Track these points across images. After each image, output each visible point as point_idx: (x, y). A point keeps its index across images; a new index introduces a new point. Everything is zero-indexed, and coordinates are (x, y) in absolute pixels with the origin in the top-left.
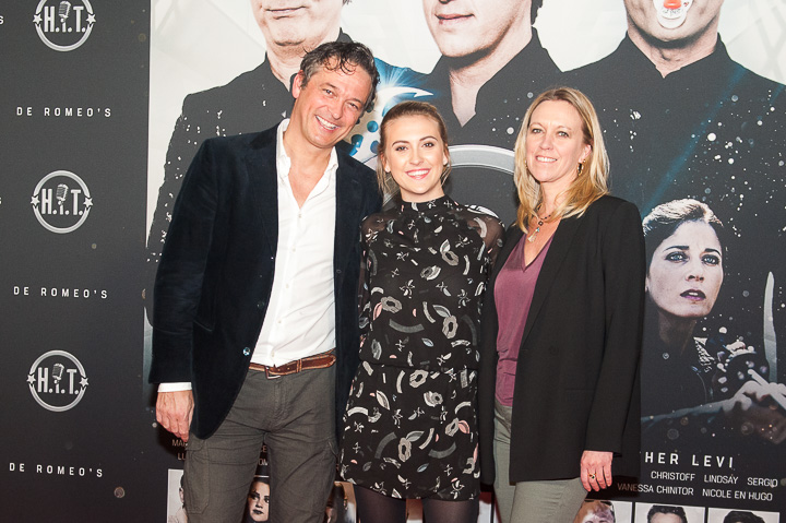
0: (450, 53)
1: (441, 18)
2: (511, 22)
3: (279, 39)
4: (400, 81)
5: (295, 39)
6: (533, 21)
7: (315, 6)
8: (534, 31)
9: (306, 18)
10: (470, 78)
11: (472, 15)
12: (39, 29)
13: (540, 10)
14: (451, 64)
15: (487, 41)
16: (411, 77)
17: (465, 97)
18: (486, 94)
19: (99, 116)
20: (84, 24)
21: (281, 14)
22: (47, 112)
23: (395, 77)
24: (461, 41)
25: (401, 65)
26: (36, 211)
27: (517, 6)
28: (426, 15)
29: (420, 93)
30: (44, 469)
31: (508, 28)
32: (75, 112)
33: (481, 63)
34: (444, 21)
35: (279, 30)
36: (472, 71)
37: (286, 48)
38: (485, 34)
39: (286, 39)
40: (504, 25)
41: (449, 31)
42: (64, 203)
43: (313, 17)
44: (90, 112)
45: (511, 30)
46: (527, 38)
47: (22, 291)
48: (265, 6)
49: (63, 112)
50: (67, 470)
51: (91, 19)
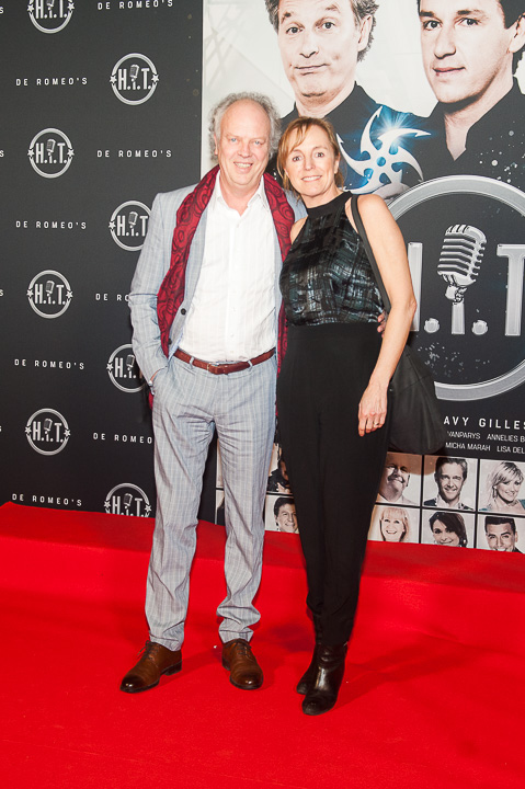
0: (445, 99)
1: (438, 71)
2: (496, 73)
3: (305, 92)
4: (403, 124)
5: (318, 91)
6: (514, 72)
7: (334, 64)
8: (515, 80)
9: (328, 73)
10: (461, 120)
11: (463, 68)
12: (114, 87)
13: (520, 63)
14: (445, 109)
15: (476, 89)
16: (413, 120)
17: (457, 137)
18: (474, 133)
19: (162, 157)
20: (150, 82)
21: (307, 71)
22: (121, 154)
23: (400, 121)
24: (454, 90)
25: (405, 110)
26: (113, 233)
27: (501, 59)
28: (426, 69)
29: (420, 133)
30: (120, 438)
31: (494, 77)
32: (143, 154)
33: (470, 107)
34: (440, 74)
35: (306, 84)
36: (463, 114)
37: (310, 99)
38: (474, 83)
39: (311, 91)
40: (490, 75)
41: (444, 82)
42: (134, 227)
43: (333, 73)
44: (155, 153)
45: (495, 79)
46: (509, 86)
47: (102, 297)
48: (294, 65)
49: (134, 154)
50: (138, 439)
51: (155, 78)
